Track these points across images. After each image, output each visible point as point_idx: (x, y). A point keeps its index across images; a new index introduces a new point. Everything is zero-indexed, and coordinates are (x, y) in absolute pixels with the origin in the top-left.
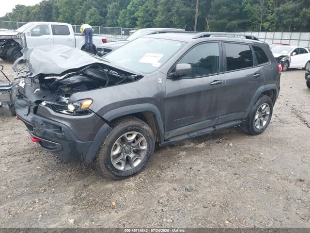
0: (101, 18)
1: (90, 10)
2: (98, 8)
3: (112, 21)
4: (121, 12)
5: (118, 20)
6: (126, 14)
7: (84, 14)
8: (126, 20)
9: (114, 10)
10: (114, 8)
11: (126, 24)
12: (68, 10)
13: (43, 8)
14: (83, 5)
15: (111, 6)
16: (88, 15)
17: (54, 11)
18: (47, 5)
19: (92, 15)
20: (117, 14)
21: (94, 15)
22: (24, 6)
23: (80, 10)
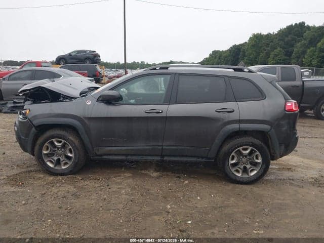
0: (286, 57)
1: (275, 50)
2: (283, 48)
3: (298, 60)
4: (308, 51)
5: (304, 60)
6: (315, 52)
7: (268, 55)
8: (313, 58)
9: (301, 49)
10: (301, 47)
11: (313, 63)
12: (254, 52)
13: (232, 51)
14: (268, 47)
15: (299, 44)
16: (272, 56)
17: (241, 54)
18: (237, 49)
19: (276, 55)
20: (304, 53)
21: (278, 55)
22: (219, 51)
23: (265, 52)
